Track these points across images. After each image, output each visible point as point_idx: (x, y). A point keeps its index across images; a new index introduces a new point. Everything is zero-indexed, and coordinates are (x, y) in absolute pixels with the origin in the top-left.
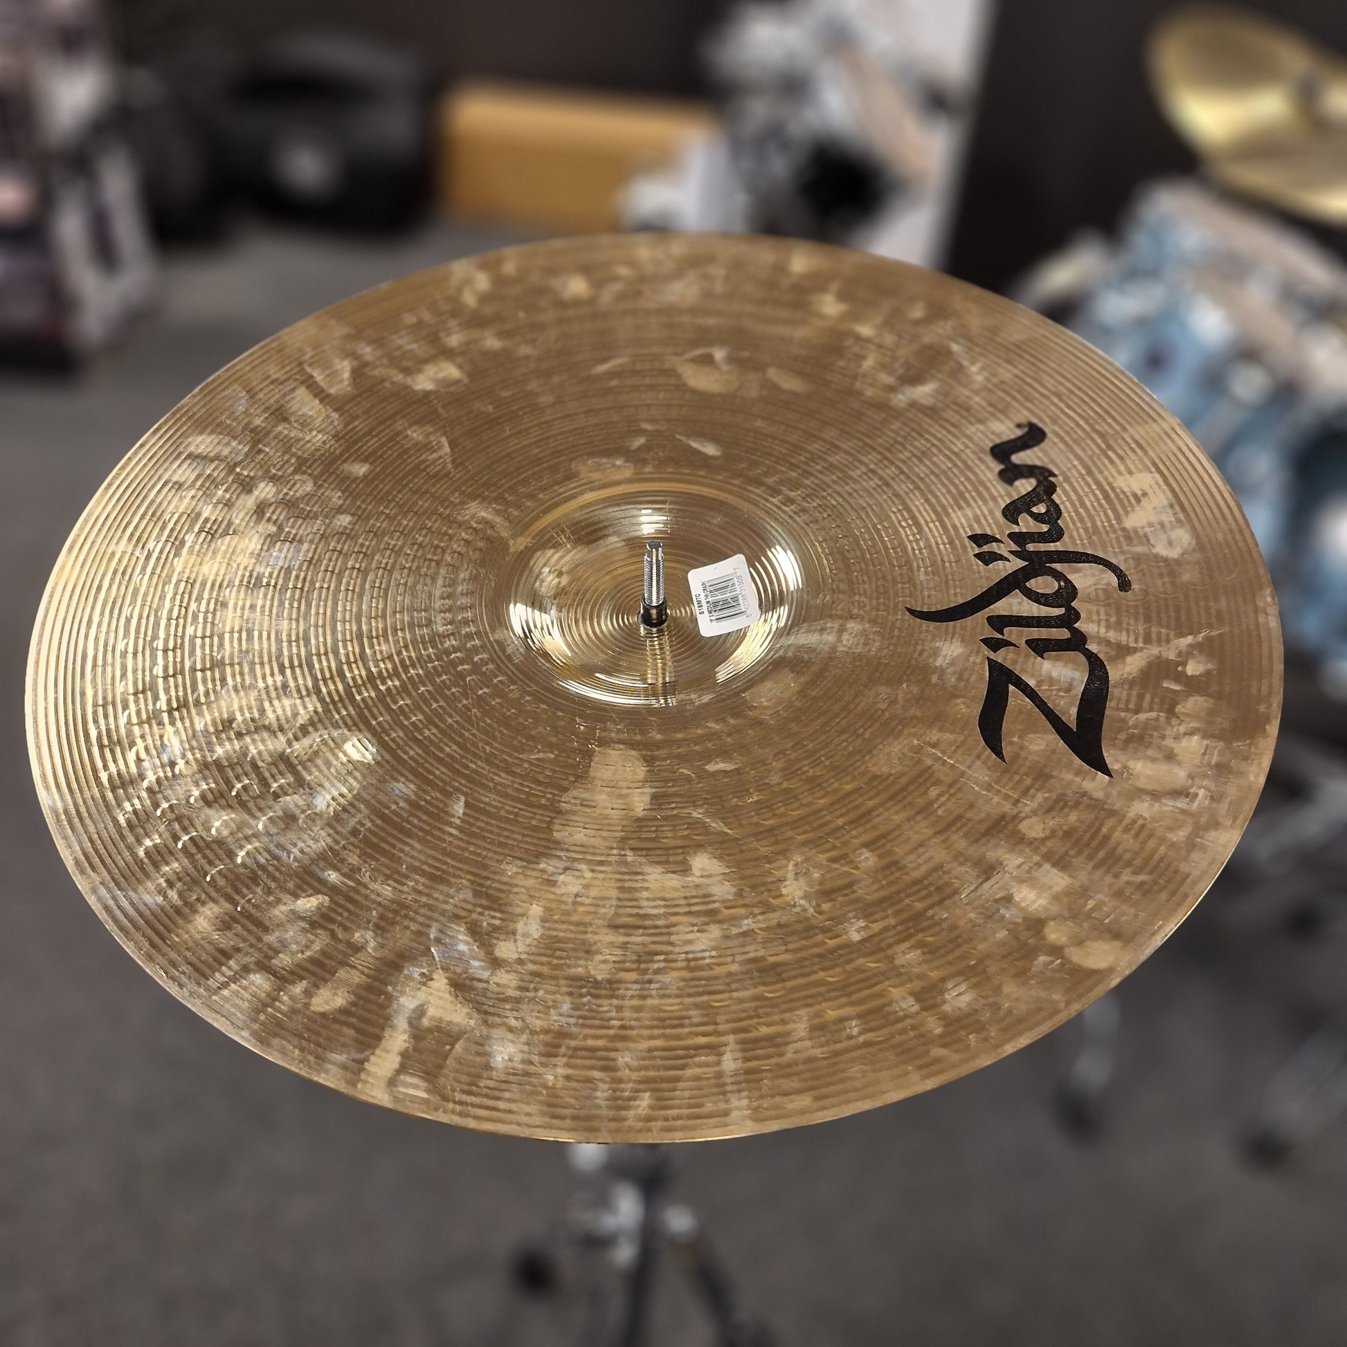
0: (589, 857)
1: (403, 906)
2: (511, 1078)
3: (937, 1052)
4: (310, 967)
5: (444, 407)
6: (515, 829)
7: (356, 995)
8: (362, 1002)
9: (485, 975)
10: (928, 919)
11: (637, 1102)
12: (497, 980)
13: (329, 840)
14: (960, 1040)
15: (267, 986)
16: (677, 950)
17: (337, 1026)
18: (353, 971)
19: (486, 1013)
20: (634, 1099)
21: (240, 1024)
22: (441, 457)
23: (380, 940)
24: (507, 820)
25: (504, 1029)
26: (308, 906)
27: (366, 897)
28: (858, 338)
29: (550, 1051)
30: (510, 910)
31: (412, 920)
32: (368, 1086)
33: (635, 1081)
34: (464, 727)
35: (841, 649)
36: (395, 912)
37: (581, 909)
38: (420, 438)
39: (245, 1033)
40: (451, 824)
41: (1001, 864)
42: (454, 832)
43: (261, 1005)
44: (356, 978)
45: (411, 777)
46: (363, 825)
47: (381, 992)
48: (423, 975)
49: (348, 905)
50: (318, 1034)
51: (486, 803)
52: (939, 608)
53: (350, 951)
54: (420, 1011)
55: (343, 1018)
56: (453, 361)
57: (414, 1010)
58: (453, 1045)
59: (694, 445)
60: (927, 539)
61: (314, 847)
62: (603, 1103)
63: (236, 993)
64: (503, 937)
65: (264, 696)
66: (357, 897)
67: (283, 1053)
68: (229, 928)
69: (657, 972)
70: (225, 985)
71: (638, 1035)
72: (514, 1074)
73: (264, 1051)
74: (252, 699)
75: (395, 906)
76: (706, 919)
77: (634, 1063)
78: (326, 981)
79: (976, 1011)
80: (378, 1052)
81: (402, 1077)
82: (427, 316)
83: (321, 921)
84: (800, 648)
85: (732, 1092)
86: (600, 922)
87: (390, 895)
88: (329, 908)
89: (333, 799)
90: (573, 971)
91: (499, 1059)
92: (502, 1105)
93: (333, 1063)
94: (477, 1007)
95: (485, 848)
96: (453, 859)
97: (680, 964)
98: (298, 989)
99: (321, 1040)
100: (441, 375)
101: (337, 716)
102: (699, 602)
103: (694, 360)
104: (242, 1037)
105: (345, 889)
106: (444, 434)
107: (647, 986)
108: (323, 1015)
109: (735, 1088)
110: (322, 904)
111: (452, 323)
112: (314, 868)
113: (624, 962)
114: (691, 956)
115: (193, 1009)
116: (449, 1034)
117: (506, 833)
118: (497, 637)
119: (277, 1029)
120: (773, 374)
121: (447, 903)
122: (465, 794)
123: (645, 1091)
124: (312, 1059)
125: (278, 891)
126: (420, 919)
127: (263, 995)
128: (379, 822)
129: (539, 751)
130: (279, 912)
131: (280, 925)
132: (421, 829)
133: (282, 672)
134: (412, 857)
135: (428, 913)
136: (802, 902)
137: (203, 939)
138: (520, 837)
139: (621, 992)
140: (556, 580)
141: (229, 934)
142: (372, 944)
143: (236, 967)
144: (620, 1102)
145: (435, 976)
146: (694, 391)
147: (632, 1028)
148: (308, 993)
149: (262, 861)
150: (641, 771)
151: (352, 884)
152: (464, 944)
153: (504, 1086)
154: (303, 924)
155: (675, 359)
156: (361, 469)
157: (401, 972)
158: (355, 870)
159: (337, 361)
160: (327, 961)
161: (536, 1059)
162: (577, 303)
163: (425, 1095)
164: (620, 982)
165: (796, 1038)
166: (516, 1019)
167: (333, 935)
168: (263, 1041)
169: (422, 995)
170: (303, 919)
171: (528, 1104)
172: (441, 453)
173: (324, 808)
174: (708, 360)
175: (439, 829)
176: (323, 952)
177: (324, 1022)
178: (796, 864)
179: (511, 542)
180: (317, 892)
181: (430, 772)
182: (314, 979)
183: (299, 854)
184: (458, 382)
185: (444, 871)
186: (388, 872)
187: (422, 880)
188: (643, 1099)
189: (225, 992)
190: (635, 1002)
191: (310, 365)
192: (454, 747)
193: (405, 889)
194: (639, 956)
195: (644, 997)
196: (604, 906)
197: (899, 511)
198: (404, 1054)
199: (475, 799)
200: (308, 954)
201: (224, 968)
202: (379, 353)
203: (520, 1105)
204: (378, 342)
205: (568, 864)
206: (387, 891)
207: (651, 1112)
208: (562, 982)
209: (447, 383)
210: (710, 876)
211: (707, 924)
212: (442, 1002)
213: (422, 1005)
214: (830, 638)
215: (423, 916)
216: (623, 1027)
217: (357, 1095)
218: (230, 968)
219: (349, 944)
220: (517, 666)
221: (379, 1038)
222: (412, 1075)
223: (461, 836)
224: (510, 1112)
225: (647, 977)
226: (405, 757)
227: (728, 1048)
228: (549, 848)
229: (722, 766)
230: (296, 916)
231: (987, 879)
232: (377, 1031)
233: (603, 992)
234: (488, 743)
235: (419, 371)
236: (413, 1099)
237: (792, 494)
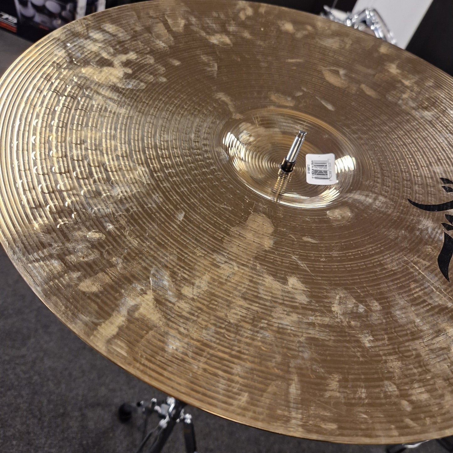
0: (238, 260)
1: (141, 252)
2: (174, 360)
3: (408, 421)
4: (85, 266)
5: (219, 52)
6: (205, 236)
7: (104, 288)
8: (106, 293)
9: (173, 300)
10: (405, 346)
11: (240, 397)
12: (179, 305)
13: (114, 210)
14: (420, 419)
15: (59, 268)
16: (274, 320)
17: (89, 301)
18: (106, 276)
19: (169, 320)
20: (239, 395)
21: (38, 282)
22: (212, 71)
23: (124, 264)
24: (203, 231)
25: (177, 331)
26: (94, 236)
27: (124, 242)
28: (403, 84)
29: (199, 352)
30: (194, 272)
31: (144, 261)
32: (96, 339)
33: (241, 384)
34: (192, 182)
35: (374, 206)
36: (136, 253)
37: (229, 284)
38: (206, 60)
39: (39, 289)
40: (175, 223)
41: (445, 330)
42: (176, 227)
43: (52, 277)
44: (107, 280)
45: (162, 195)
46: (132, 208)
47: (117, 291)
48: (142, 290)
49: (114, 242)
50: (78, 302)
51: (194, 219)
52: (423, 203)
53: (108, 265)
54: (136, 308)
55: (94, 298)
56: (229, 37)
57: (133, 306)
58: (147, 332)
59: (324, 103)
60: (421, 173)
61: (106, 210)
62: (222, 392)
63: (42, 267)
64: (187, 284)
65: (104, 136)
66: (119, 240)
67: (56, 305)
68: (50, 233)
69: (262, 328)
70: (37, 261)
71: (247, 359)
72: (176, 358)
73: (46, 301)
74: (98, 136)
75: (137, 251)
76: (291, 310)
77: (242, 374)
78: (91, 276)
79: (430, 405)
80: (107, 322)
81: (116, 340)
82: (222, 16)
83: (98, 245)
84: (355, 200)
85: (293, 408)
86: (237, 293)
87: (136, 245)
88: (104, 241)
89: (122, 192)
90: (219, 314)
91: (171, 347)
92: (166, 373)
93: (81, 320)
94: (166, 316)
95: (188, 239)
96: (171, 238)
97: (274, 329)
98: (75, 275)
99: (78, 305)
100: (222, 40)
101: (135, 157)
102: (309, 168)
103: (330, 70)
104: (37, 290)
105: (114, 235)
106: (217, 62)
107: (256, 334)
108: (84, 293)
109: (295, 405)
110: (101, 238)
111: (232, 22)
112: (103, 220)
113: (245, 317)
114: (280, 326)
115: (16, 267)
116: (147, 326)
117: (200, 236)
118: (217, 150)
119: (57, 292)
120: (363, 86)
121: (163, 258)
122: (185, 211)
123: (245, 392)
124: (70, 314)
125: (80, 224)
126: (148, 262)
127: (56, 272)
128: (140, 209)
129: (225, 205)
130: (78, 234)
131: (76, 241)
132: (160, 220)
133: (116, 129)
134: (152, 231)
135: (153, 260)
136: (342, 317)
137: (35, 234)
138: (207, 240)
139: (241, 333)
140: (248, 138)
141: (49, 236)
142: (120, 266)
143: (47, 254)
144: (230, 394)
145: (148, 292)
146: (328, 82)
147: (244, 354)
148: (79, 279)
149: (78, 208)
150: (271, 230)
151: (119, 234)
152: (166, 282)
153: (169, 363)
154: (88, 244)
155: (323, 68)
156: (177, 63)
157: (131, 284)
158: (123, 227)
159: (180, 19)
160: (94, 266)
161: (190, 354)
162: (287, 33)
163: (125, 354)
164: (242, 327)
165: (331, 388)
166: (185, 328)
167: (102, 254)
168: (46, 295)
169: (139, 300)
170: (89, 242)
171: (180, 377)
172: (213, 69)
173: (116, 195)
174: (337, 73)
175: (169, 223)
176: (94, 262)
177: (83, 297)
178: (340, 298)
179: (234, 114)
180: (100, 231)
181: (172, 197)
182: (85, 273)
183: (97, 211)
184: (228, 45)
185: (166, 243)
186: (138, 234)
187: (154, 243)
188: (243, 396)
189: (36, 264)
190: (248, 340)
191: (168, 16)
192: (186, 189)
193: (144, 245)
194: (254, 317)
195: (253, 340)
196: (241, 286)
197: (410, 158)
198: (120, 328)
199: (190, 215)
200: (86, 259)
201: (40, 252)
202: (198, 22)
203: (176, 377)
204: (199, 18)
205: (227, 260)
206: (135, 243)
207: (246, 405)
208: (212, 317)
209: (224, 44)
210: (296, 289)
211: (291, 312)
212: (147, 307)
213: (137, 305)
214: (370, 201)
215: (150, 261)
216: (239, 352)
217: (88, 342)
218: (43, 253)
219: (108, 261)
220: (223, 165)
221: (110, 315)
222: (121, 341)
223: (179, 230)
224: (170, 379)
225: (256, 329)
226: (162, 186)
227: (294, 382)
228: (220, 249)
229: (310, 240)
230: (85, 239)
231: (437, 336)
232: (110, 311)
233: (232, 329)
234: (202, 193)
235: (213, 35)
236: (118, 354)
237: (362, 136)
